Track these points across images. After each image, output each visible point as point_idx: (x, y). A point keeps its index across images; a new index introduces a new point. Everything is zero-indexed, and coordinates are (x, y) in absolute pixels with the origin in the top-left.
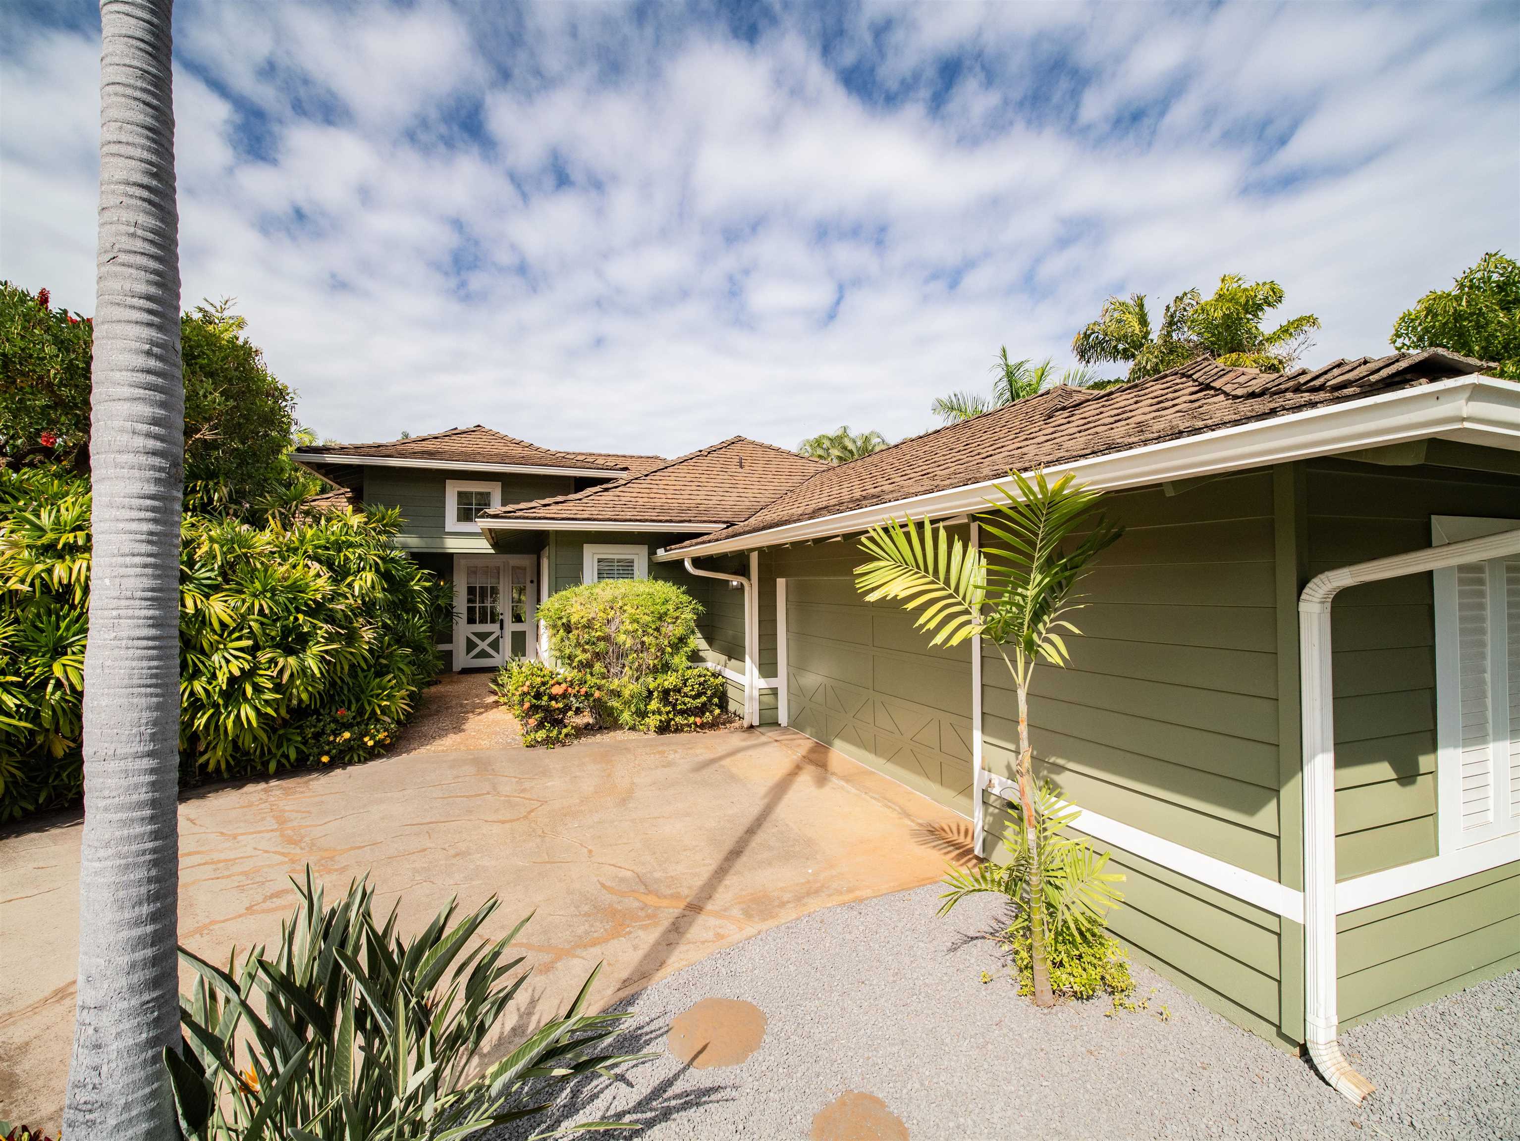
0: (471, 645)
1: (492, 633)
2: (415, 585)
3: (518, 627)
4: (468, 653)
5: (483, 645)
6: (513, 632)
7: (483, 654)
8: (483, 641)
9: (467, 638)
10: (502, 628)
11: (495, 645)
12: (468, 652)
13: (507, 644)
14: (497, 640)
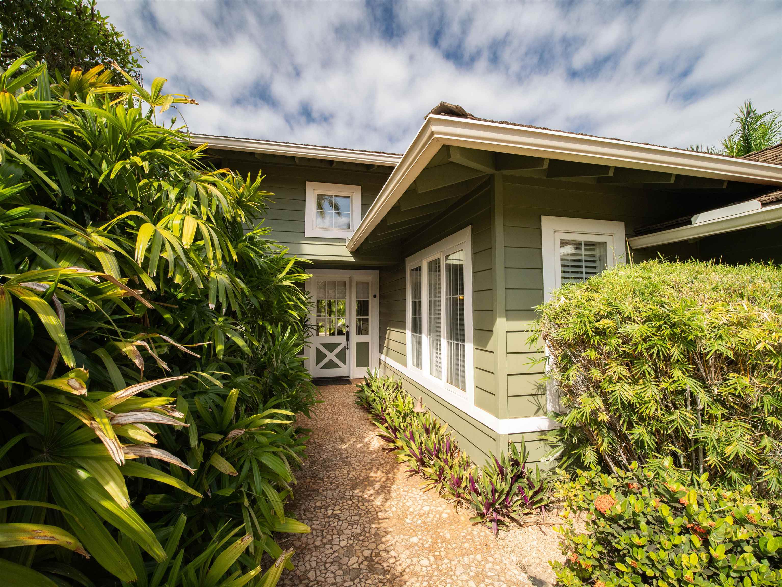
0: (320, 356)
1: (339, 344)
2: (284, 278)
3: (363, 339)
4: (317, 364)
5: (331, 356)
6: (357, 344)
7: (331, 365)
8: (331, 352)
9: (317, 348)
10: (347, 340)
11: (342, 356)
12: (318, 362)
13: (352, 355)
14: (344, 350)
